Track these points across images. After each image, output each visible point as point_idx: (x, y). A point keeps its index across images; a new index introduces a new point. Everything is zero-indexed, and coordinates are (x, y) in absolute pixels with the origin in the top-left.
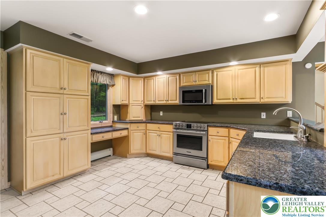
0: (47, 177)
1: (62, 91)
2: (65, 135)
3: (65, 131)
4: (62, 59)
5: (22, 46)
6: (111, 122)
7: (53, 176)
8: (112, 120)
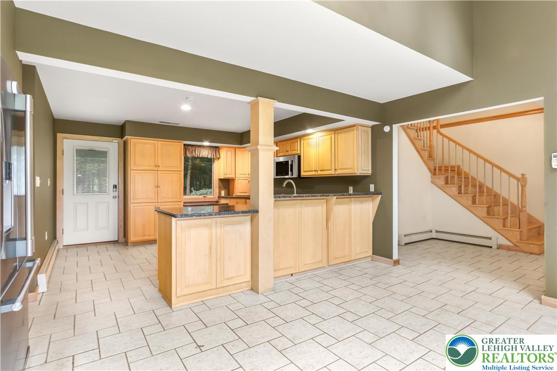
0: (144, 236)
1: (156, 169)
2: (160, 204)
3: (159, 201)
4: (156, 142)
5: (128, 138)
6: (217, 197)
7: (149, 236)
8: (218, 195)
